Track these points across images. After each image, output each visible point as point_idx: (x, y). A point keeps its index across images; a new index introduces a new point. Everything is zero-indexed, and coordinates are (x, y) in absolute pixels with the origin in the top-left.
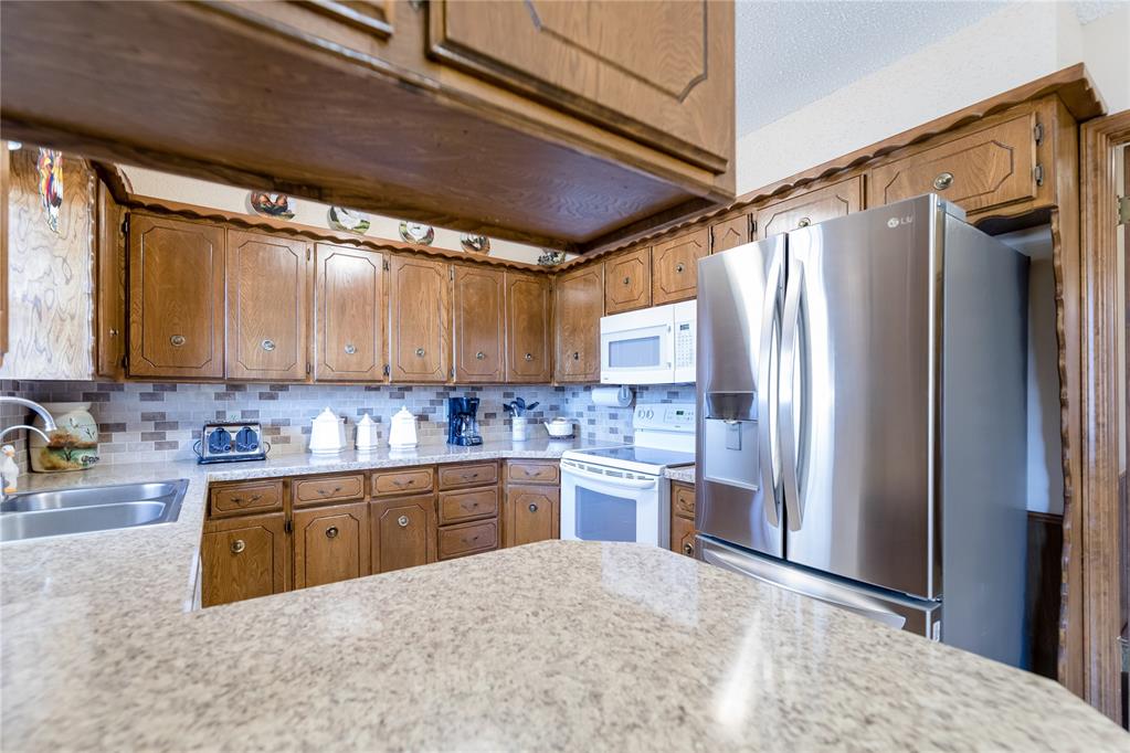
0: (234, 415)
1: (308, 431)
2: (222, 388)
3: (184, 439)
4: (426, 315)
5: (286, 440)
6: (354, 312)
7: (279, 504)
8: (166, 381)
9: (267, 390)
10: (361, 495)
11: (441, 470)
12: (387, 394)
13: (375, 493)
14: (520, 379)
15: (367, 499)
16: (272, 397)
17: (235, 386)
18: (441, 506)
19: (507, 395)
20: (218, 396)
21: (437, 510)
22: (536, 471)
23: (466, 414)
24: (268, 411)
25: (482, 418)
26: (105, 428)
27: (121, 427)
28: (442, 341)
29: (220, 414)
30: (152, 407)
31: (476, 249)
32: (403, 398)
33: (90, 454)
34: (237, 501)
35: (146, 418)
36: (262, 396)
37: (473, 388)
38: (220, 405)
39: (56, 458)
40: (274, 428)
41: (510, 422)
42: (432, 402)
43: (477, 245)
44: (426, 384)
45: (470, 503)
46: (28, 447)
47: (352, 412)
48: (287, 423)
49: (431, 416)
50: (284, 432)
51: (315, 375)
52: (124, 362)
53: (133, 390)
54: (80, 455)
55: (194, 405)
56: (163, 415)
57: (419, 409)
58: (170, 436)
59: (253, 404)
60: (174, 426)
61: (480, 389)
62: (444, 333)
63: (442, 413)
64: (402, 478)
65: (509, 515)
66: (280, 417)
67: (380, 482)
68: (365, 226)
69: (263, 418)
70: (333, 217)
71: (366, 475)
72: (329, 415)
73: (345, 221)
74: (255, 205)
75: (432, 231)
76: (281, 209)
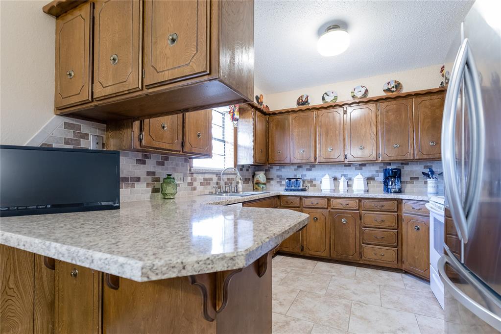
0: (299, 176)
1: (321, 182)
2: (296, 167)
4: (364, 130)
5: (315, 186)
6: (332, 134)
7: (299, 205)
8: (283, 165)
9: (309, 167)
10: (326, 206)
11: (363, 201)
12: (354, 168)
13: (332, 207)
14: (425, 157)
15: (329, 209)
16: (310, 170)
17: (300, 166)
18: (362, 218)
19: (425, 167)
20: (295, 170)
21: (361, 219)
22: (419, 208)
23: (391, 177)
24: (309, 175)
25: (409, 179)
26: (269, 179)
27: (272, 179)
28: (373, 141)
29: (295, 175)
30: (279, 173)
31: (393, 91)
32: (362, 169)
33: (264, 186)
34: (287, 202)
35: (278, 176)
36: (307, 169)
37: (402, 164)
38: (295, 173)
39: (257, 186)
40: (311, 181)
41: (426, 183)
42: (377, 171)
43: (394, 89)
44: (373, 163)
45: (379, 220)
46: (253, 183)
47: (338, 175)
48: (315, 179)
49: (376, 178)
50: (314, 183)
51: (318, 160)
54: (262, 186)
56: (281, 176)
57: (369, 175)
59: (305, 172)
60: (284, 179)
61: (407, 164)
62: (374, 137)
63: (381, 177)
64: (344, 202)
65: (404, 230)
66: (313, 177)
67: (334, 202)
68: (336, 98)
69: (308, 178)
70: (323, 99)
71: (329, 199)
72: (327, 177)
73: (328, 99)
74: (298, 104)
75: (367, 91)
76: (306, 102)
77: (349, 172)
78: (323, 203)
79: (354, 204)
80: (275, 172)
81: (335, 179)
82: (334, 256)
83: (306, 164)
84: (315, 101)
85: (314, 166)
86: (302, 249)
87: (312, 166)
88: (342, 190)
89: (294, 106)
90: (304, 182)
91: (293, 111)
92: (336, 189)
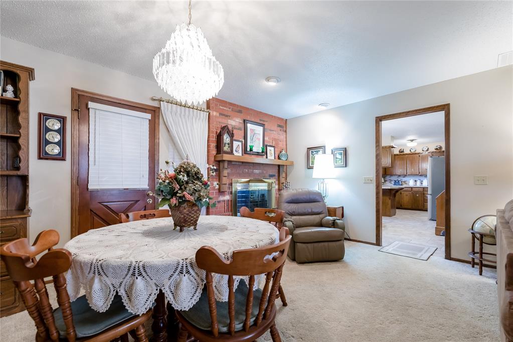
0: (399, 180)
1: (409, 182)
3: (393, 182)
8: (391, 175)
15: (412, 191)
17: (399, 176)
21: (424, 195)
24: (404, 179)
26: (385, 181)
30: (390, 178)
31: (438, 150)
38: (398, 178)
40: (405, 182)
47: (417, 179)
51: (408, 174)
52: (386, 173)
53: (388, 176)
55: (394, 178)
58: (392, 182)
59: (402, 178)
64: (418, 189)
66: (406, 180)
67: (414, 189)
68: (416, 151)
69: (403, 180)
70: (410, 151)
71: (412, 188)
72: (412, 180)
73: (412, 151)
74: (399, 152)
75: (428, 149)
76: (403, 152)
77: (422, 178)
78: (410, 189)
79: (422, 190)
80: (388, 178)
81: (415, 181)
82: (413, 207)
83: (402, 175)
84: (407, 151)
85: (406, 176)
86: (401, 205)
87: (405, 176)
88: (418, 185)
89: (398, 153)
90: (402, 182)
91: (397, 155)
92: (416, 184)
